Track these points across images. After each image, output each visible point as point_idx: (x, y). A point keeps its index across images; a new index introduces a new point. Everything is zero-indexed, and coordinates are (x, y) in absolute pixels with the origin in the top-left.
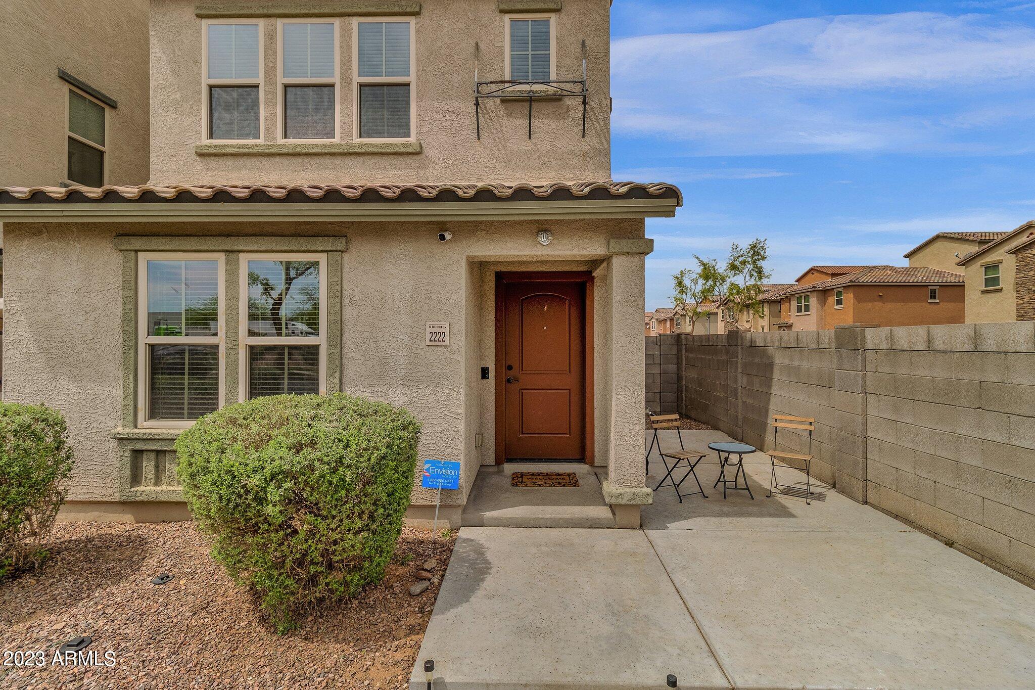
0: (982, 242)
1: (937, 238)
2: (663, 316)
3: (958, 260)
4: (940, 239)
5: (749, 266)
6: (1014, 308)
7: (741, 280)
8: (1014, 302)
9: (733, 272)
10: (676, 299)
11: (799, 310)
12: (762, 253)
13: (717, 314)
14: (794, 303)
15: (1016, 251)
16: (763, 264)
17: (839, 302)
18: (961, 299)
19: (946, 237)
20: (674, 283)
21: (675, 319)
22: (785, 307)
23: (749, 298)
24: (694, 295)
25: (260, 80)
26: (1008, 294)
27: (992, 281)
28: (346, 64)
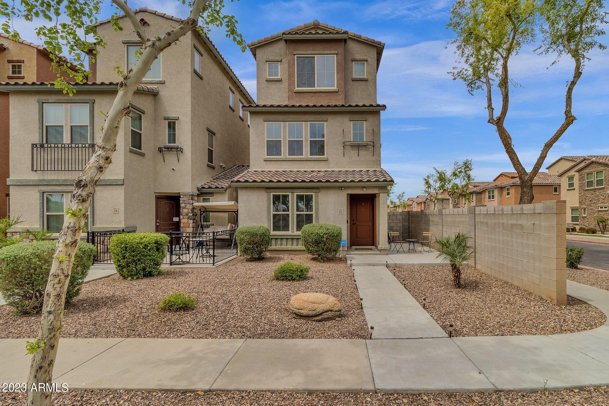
1: (561, 159)
2: (420, 200)
3: (558, 174)
4: (563, 160)
5: (463, 174)
6: (578, 198)
7: (460, 182)
8: (578, 195)
9: (455, 177)
10: (425, 191)
11: (489, 198)
12: (470, 167)
13: (449, 199)
14: (487, 194)
15: (578, 171)
16: (471, 173)
17: (508, 194)
19: (565, 159)
20: (424, 182)
21: (427, 202)
22: (483, 196)
23: (463, 191)
24: (435, 189)
25: (282, 139)
26: (577, 191)
27: (571, 185)
28: (306, 135)
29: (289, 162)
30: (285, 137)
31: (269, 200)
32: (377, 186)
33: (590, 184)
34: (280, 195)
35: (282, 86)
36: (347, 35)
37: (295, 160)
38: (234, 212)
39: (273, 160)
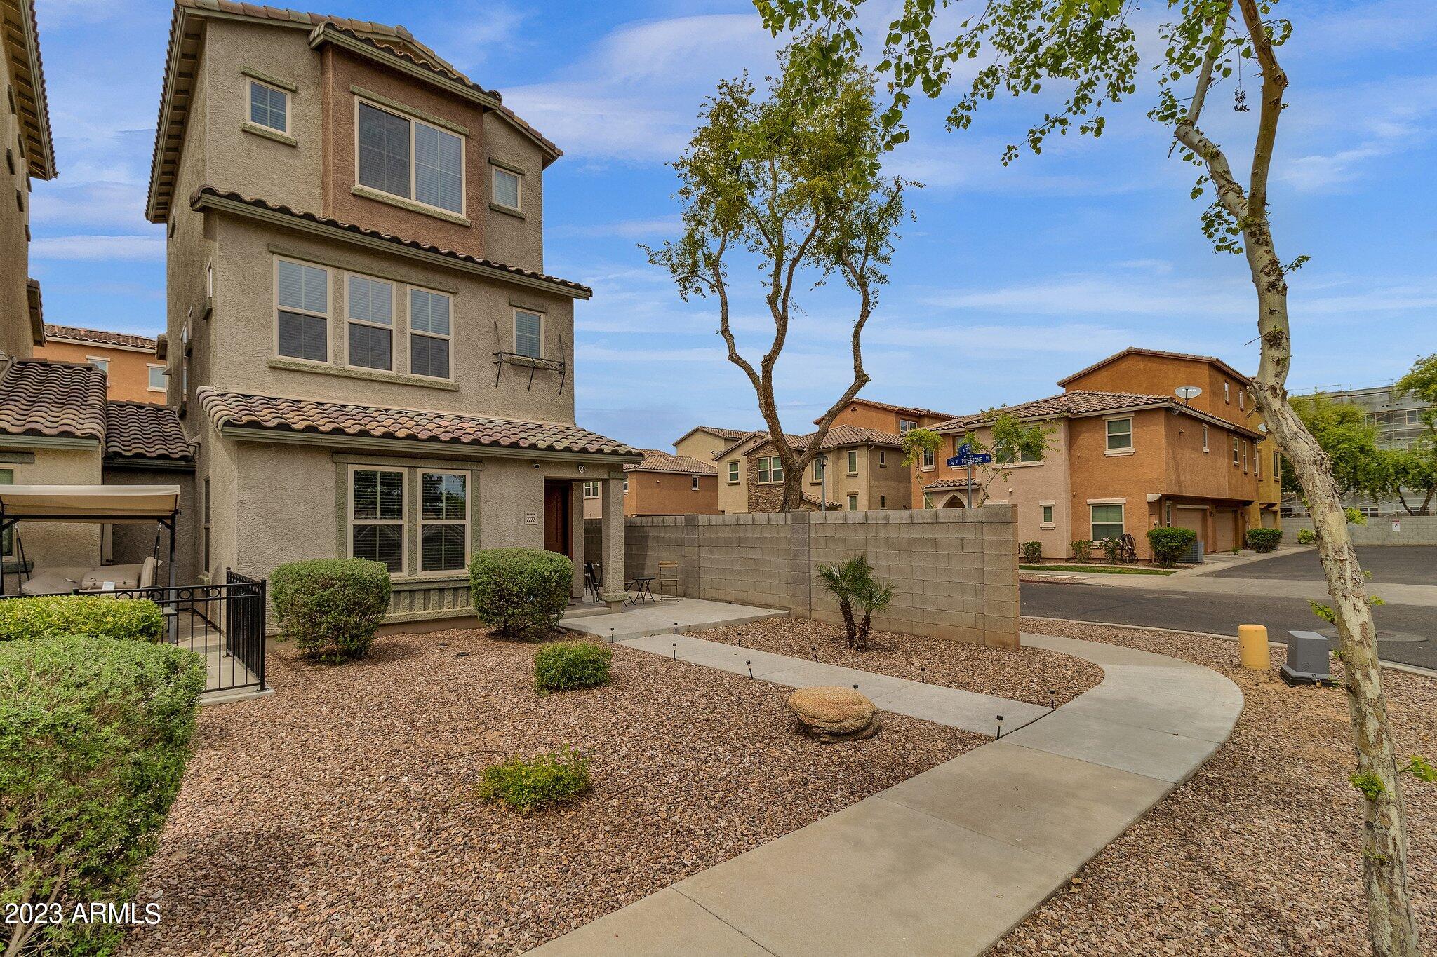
0: (727, 439)
1: (697, 430)
3: (713, 457)
4: (699, 433)
6: (747, 499)
8: (746, 493)
15: (746, 455)
18: (715, 488)
19: (703, 431)
25: (329, 315)
26: (744, 487)
27: (734, 476)
28: (402, 317)
29: (351, 383)
30: (338, 310)
31: (342, 485)
32: (604, 464)
33: (764, 476)
34: (375, 473)
35: (297, 162)
36: (498, 102)
37: (370, 378)
38: (160, 519)
39: (302, 369)
